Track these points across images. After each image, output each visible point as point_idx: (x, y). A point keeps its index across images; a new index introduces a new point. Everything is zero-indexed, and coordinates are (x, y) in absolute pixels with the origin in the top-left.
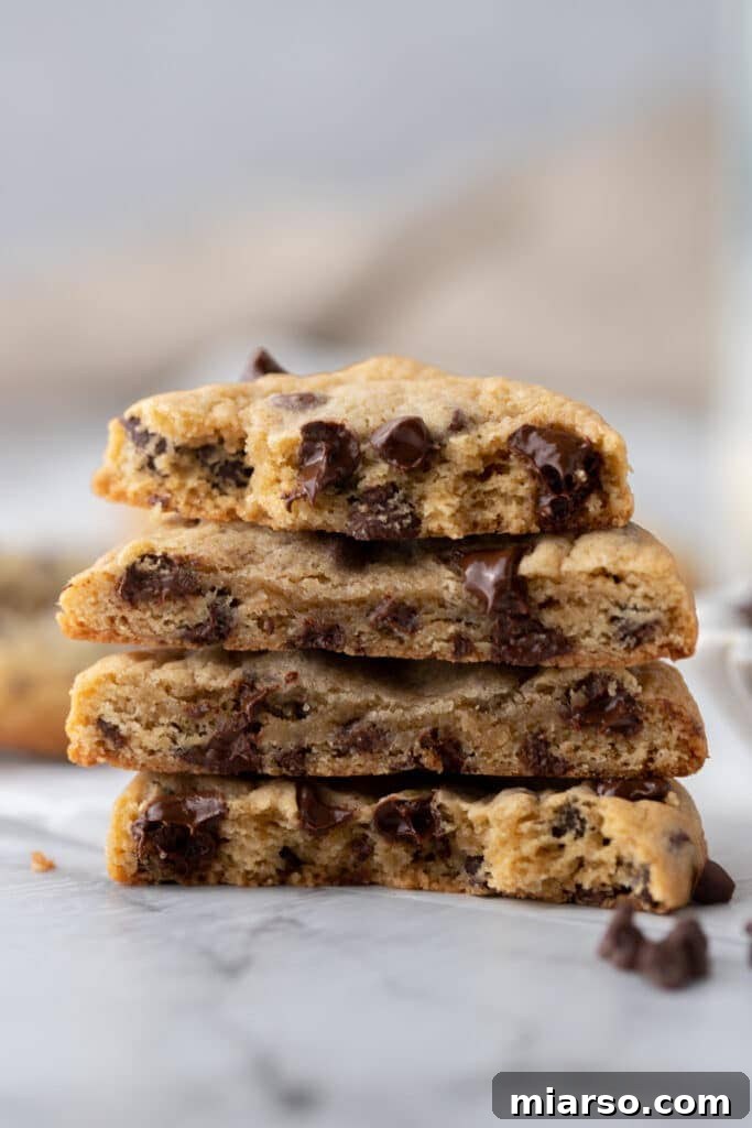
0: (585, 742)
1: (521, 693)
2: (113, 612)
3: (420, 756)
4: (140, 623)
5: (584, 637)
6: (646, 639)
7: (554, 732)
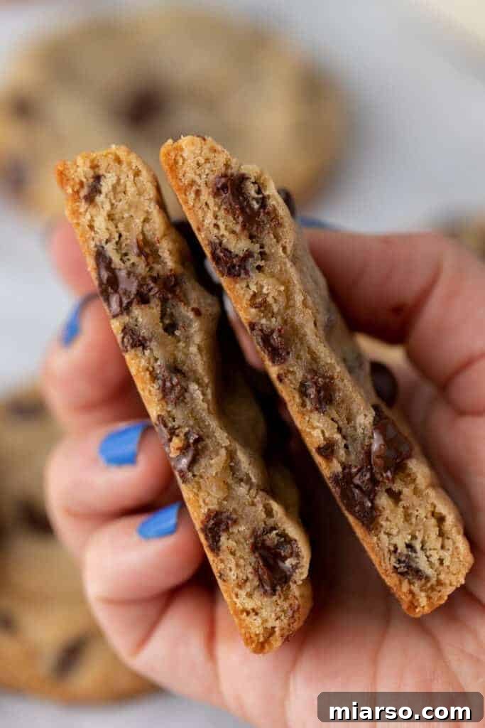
0: (241, 557)
1: (257, 493)
2: (201, 182)
3: (178, 436)
4: (204, 206)
5: (385, 533)
6: (410, 577)
7: (239, 531)
